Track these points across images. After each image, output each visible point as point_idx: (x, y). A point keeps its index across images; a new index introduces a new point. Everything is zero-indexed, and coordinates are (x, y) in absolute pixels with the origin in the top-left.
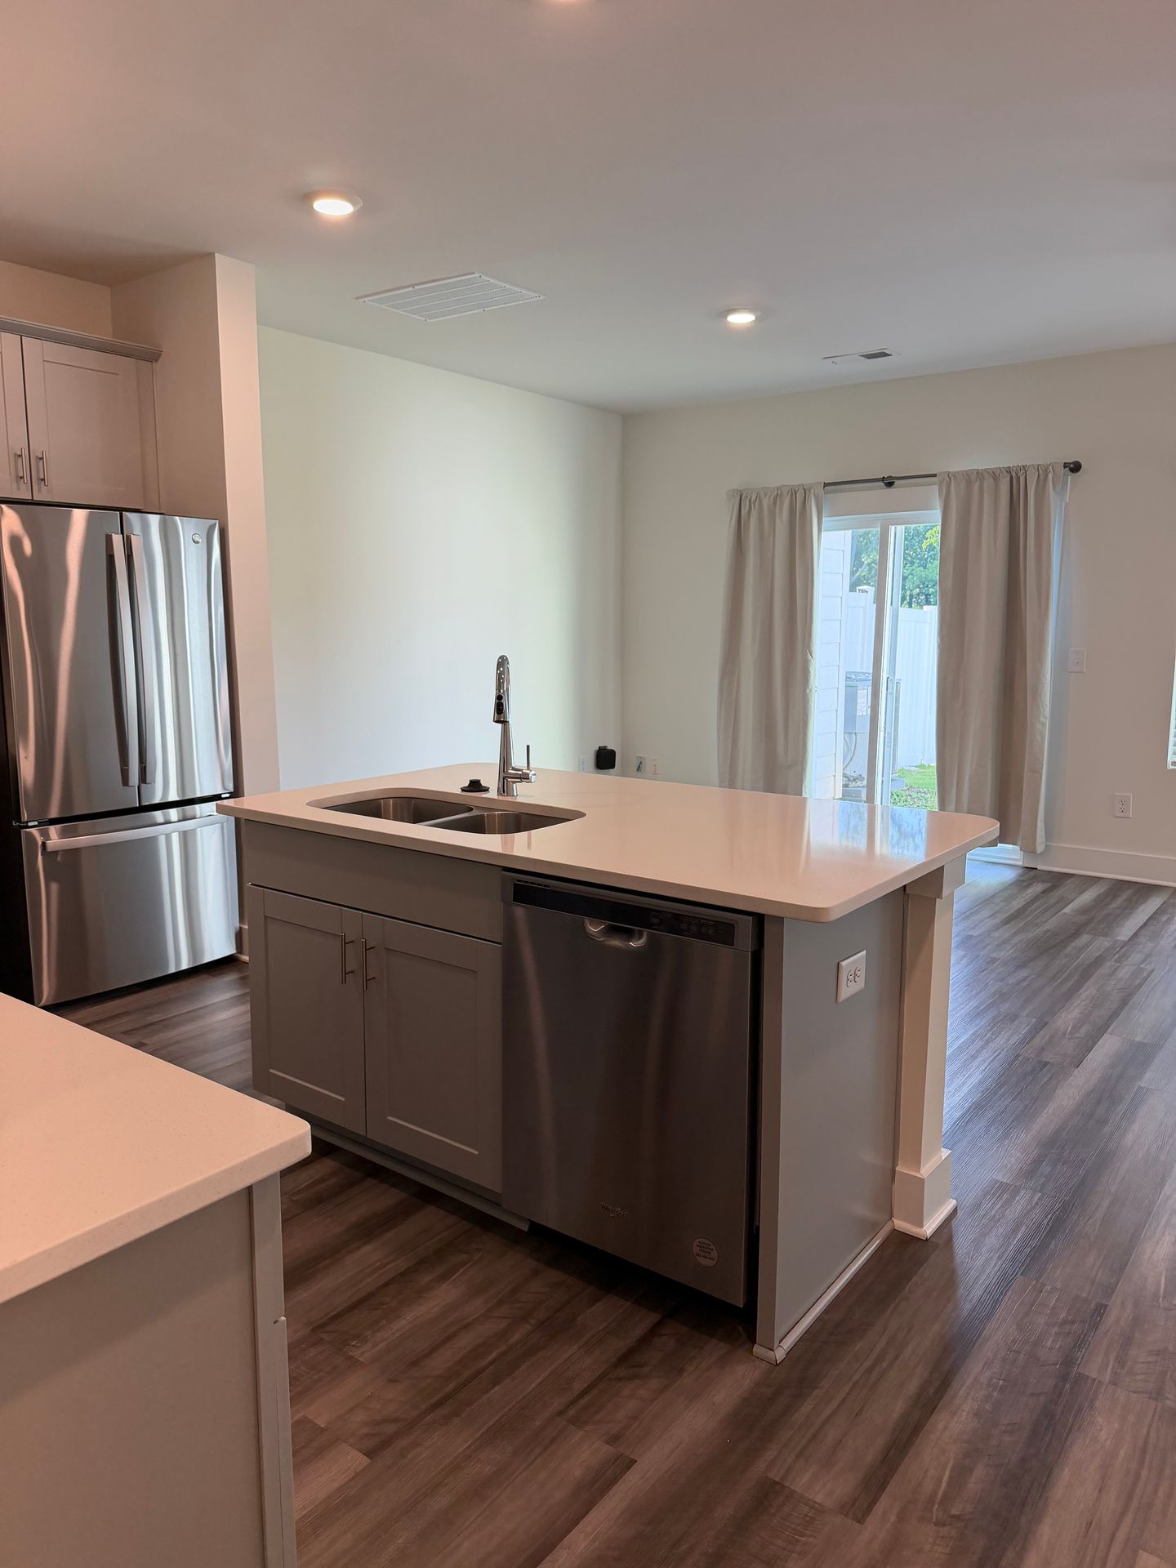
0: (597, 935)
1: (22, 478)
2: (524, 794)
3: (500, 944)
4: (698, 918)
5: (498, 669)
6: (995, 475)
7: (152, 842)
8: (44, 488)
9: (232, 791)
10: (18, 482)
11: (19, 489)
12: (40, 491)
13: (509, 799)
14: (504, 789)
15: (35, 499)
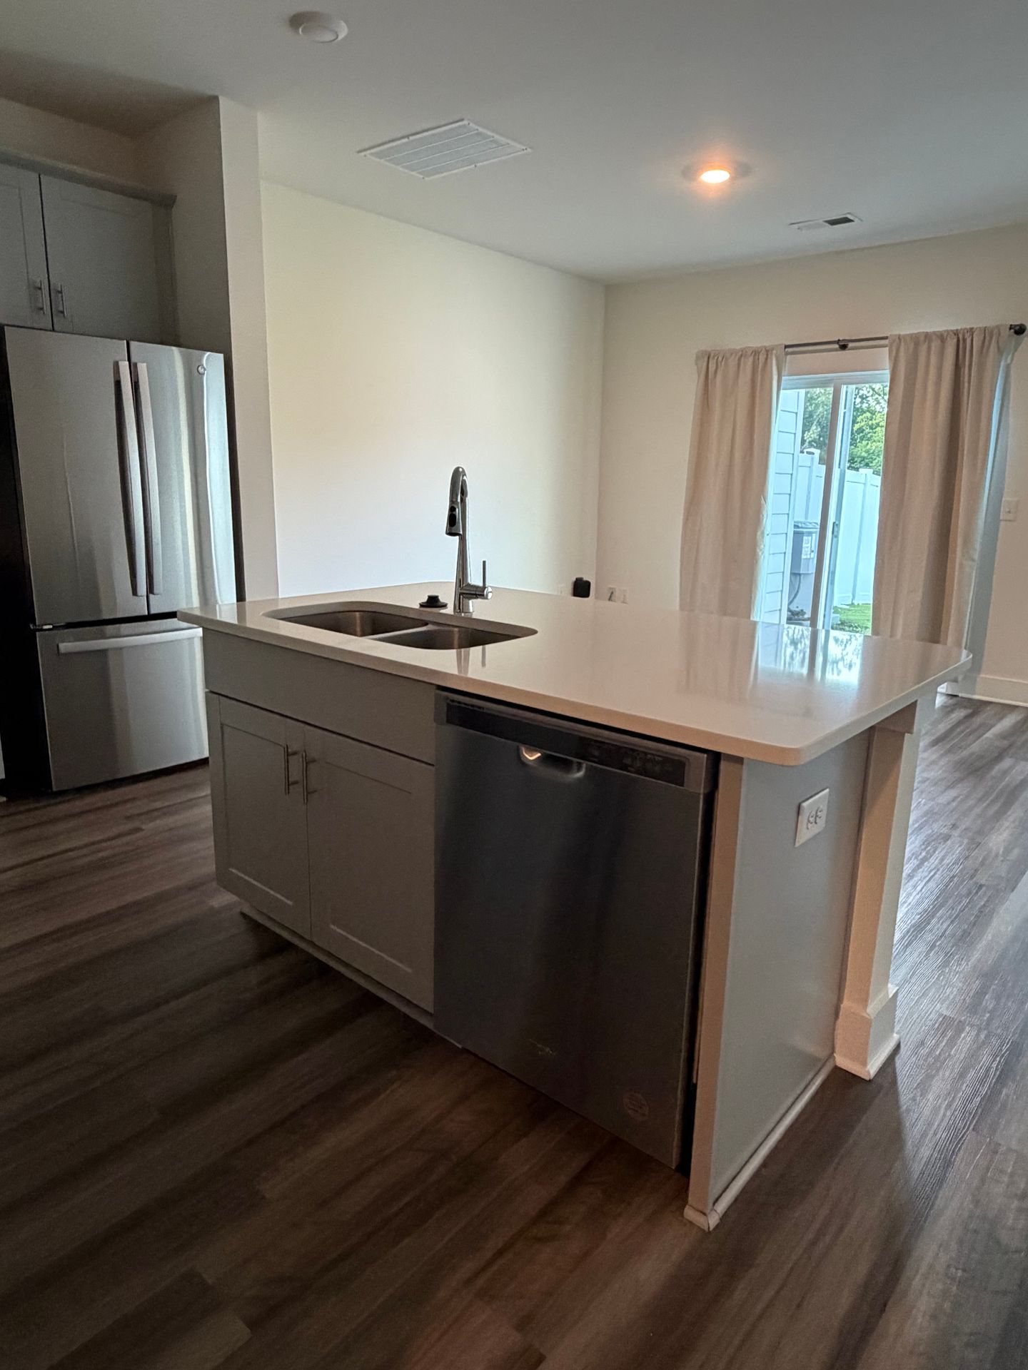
0: (533, 763)
3: (433, 765)
4: (644, 753)
5: (452, 482)
6: (942, 337)
8: (64, 321)
10: (38, 312)
11: (38, 319)
12: (59, 322)
13: (463, 615)
14: (460, 606)
15: (55, 329)
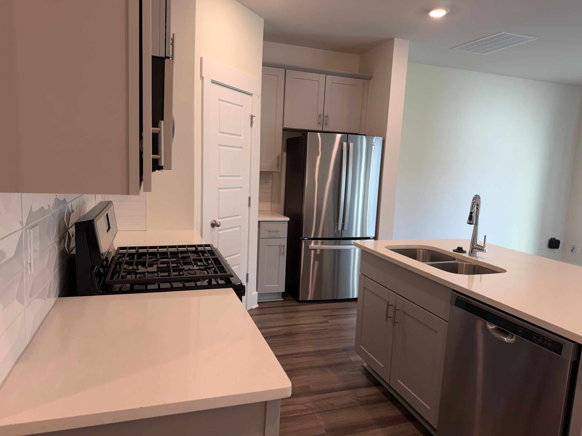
0: (491, 330)
1: (320, 123)
2: (482, 258)
3: (448, 322)
4: (543, 336)
5: (473, 200)
7: (349, 250)
8: (326, 127)
9: (374, 236)
10: (318, 125)
11: (318, 127)
12: (325, 128)
13: (474, 258)
14: (472, 252)
15: (323, 130)
